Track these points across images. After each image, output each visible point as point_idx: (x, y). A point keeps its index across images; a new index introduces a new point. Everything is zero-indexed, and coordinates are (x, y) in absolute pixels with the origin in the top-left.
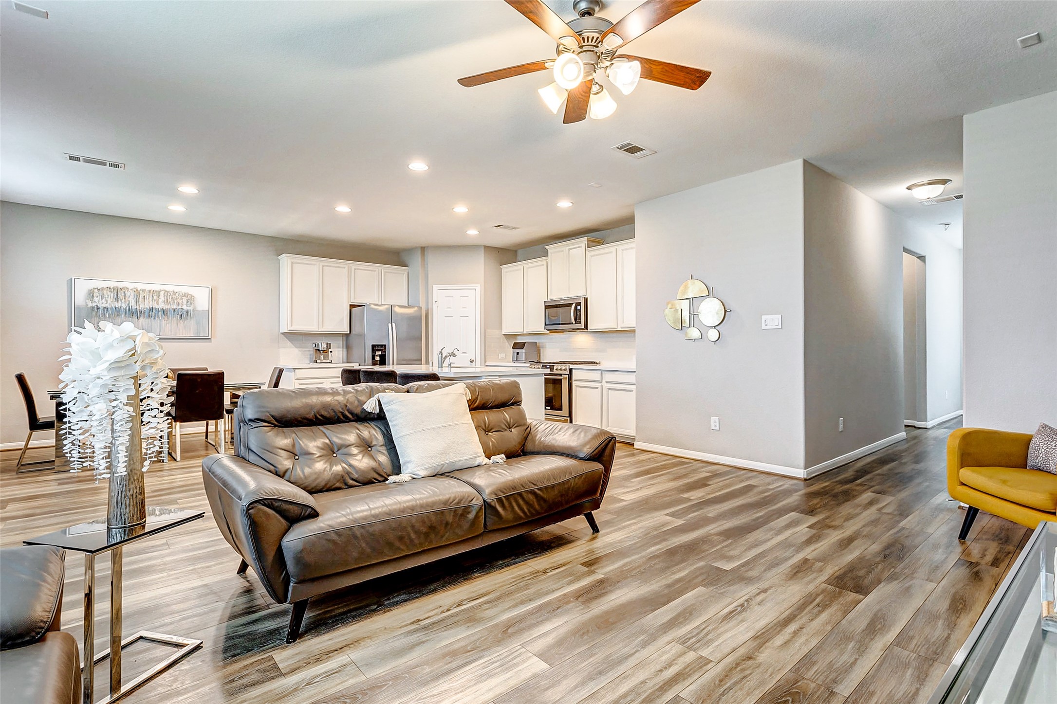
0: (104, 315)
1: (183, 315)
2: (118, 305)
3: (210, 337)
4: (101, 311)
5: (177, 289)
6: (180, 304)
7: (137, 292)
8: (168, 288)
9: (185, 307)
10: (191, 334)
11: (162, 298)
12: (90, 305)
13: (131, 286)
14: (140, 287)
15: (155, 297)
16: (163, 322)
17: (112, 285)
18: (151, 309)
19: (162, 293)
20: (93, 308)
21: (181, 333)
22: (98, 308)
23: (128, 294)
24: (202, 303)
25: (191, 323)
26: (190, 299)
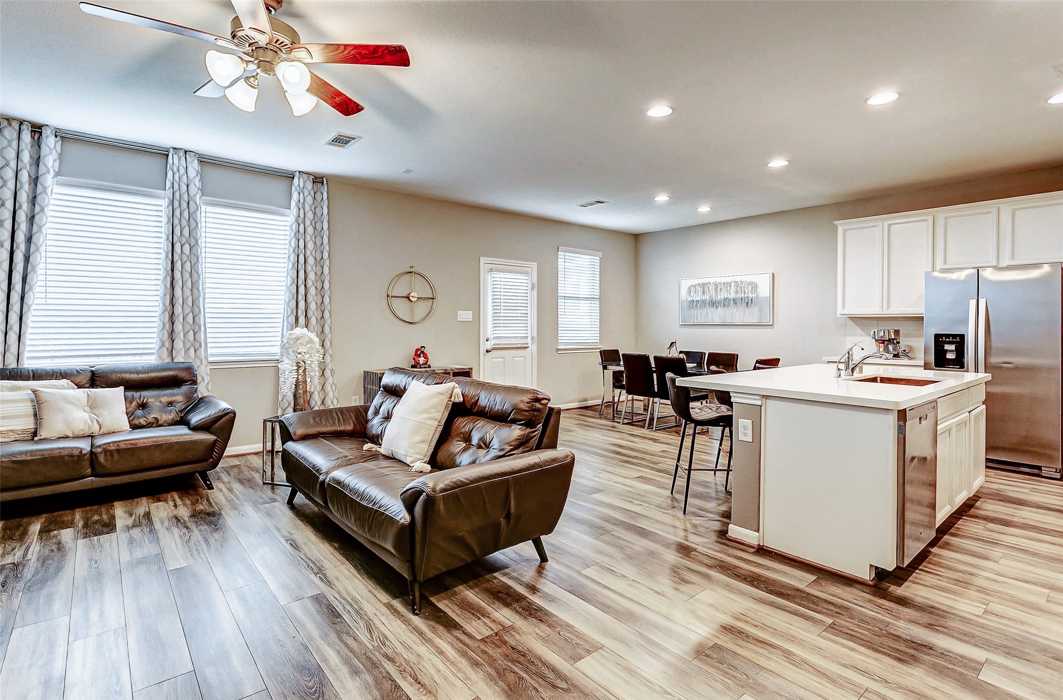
0: (696, 306)
1: (748, 303)
2: (704, 297)
3: (771, 324)
4: (695, 303)
5: (743, 279)
6: (747, 293)
7: (716, 285)
8: (738, 279)
9: (750, 295)
10: (755, 321)
11: (733, 289)
12: (689, 299)
13: (712, 280)
14: (718, 280)
15: (728, 288)
16: (735, 310)
17: (701, 281)
18: (725, 300)
19: (732, 284)
20: (690, 301)
21: (747, 321)
22: (693, 301)
23: (710, 287)
24: (764, 291)
25: (755, 309)
26: (754, 286)
